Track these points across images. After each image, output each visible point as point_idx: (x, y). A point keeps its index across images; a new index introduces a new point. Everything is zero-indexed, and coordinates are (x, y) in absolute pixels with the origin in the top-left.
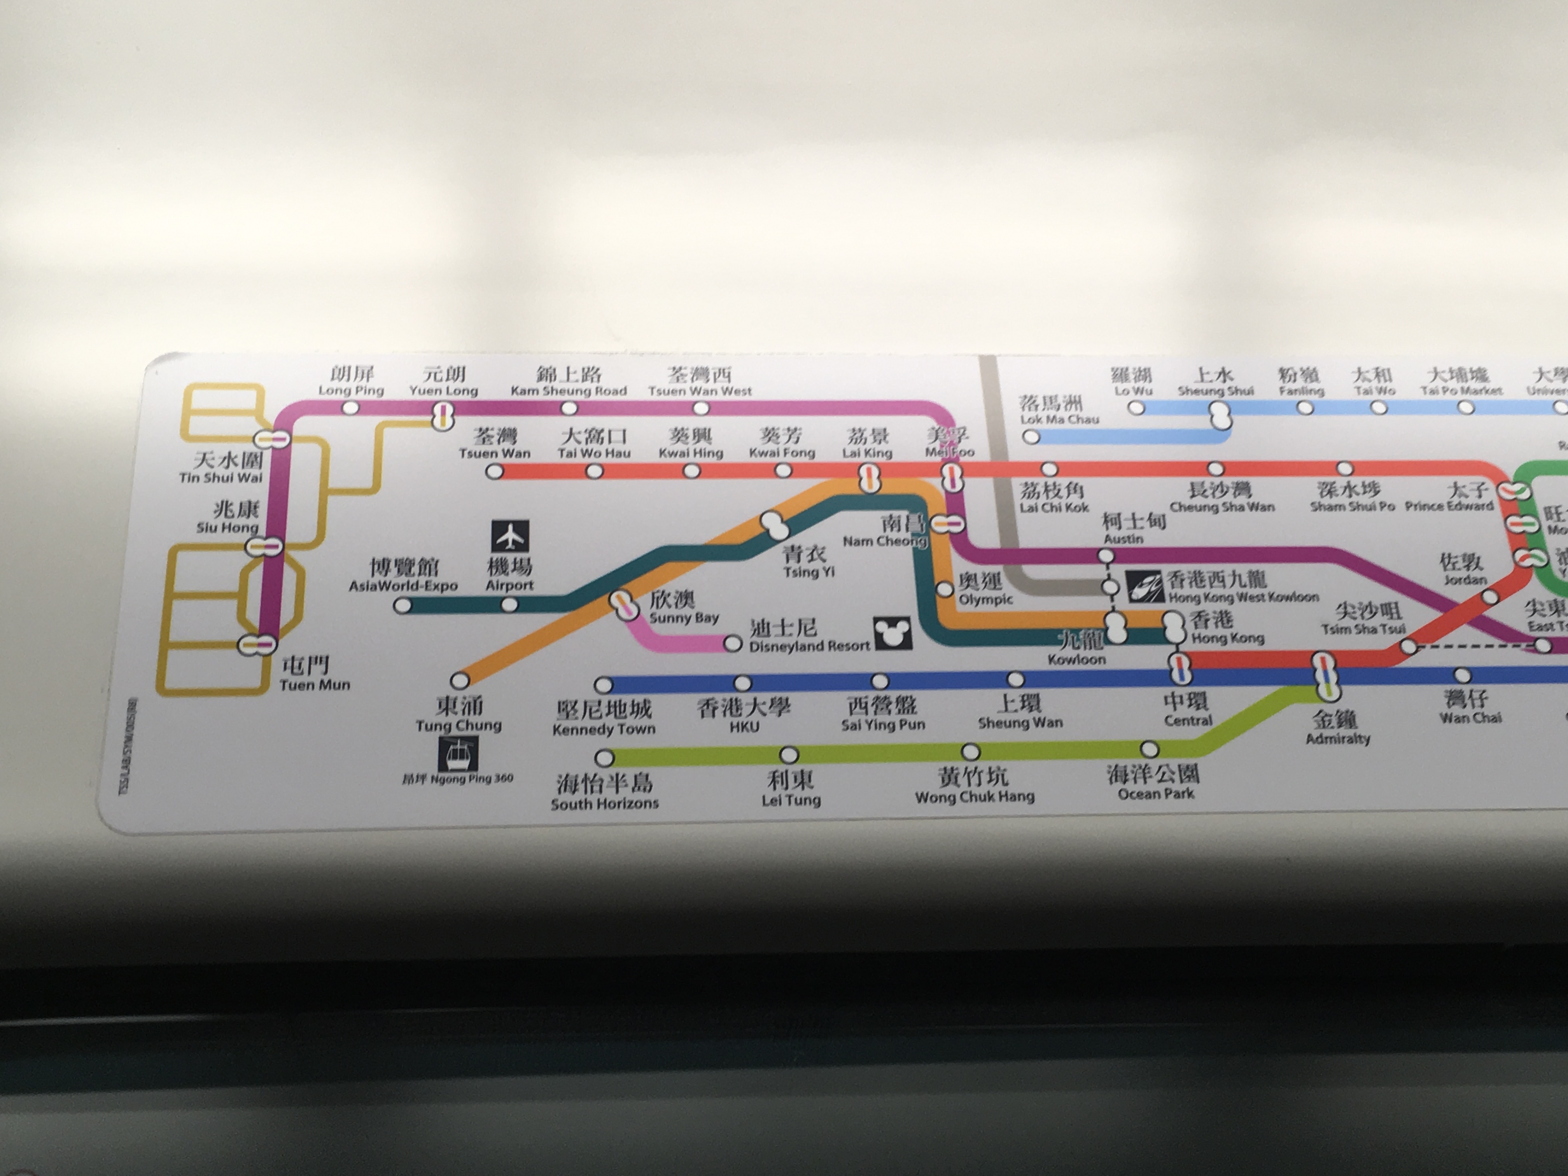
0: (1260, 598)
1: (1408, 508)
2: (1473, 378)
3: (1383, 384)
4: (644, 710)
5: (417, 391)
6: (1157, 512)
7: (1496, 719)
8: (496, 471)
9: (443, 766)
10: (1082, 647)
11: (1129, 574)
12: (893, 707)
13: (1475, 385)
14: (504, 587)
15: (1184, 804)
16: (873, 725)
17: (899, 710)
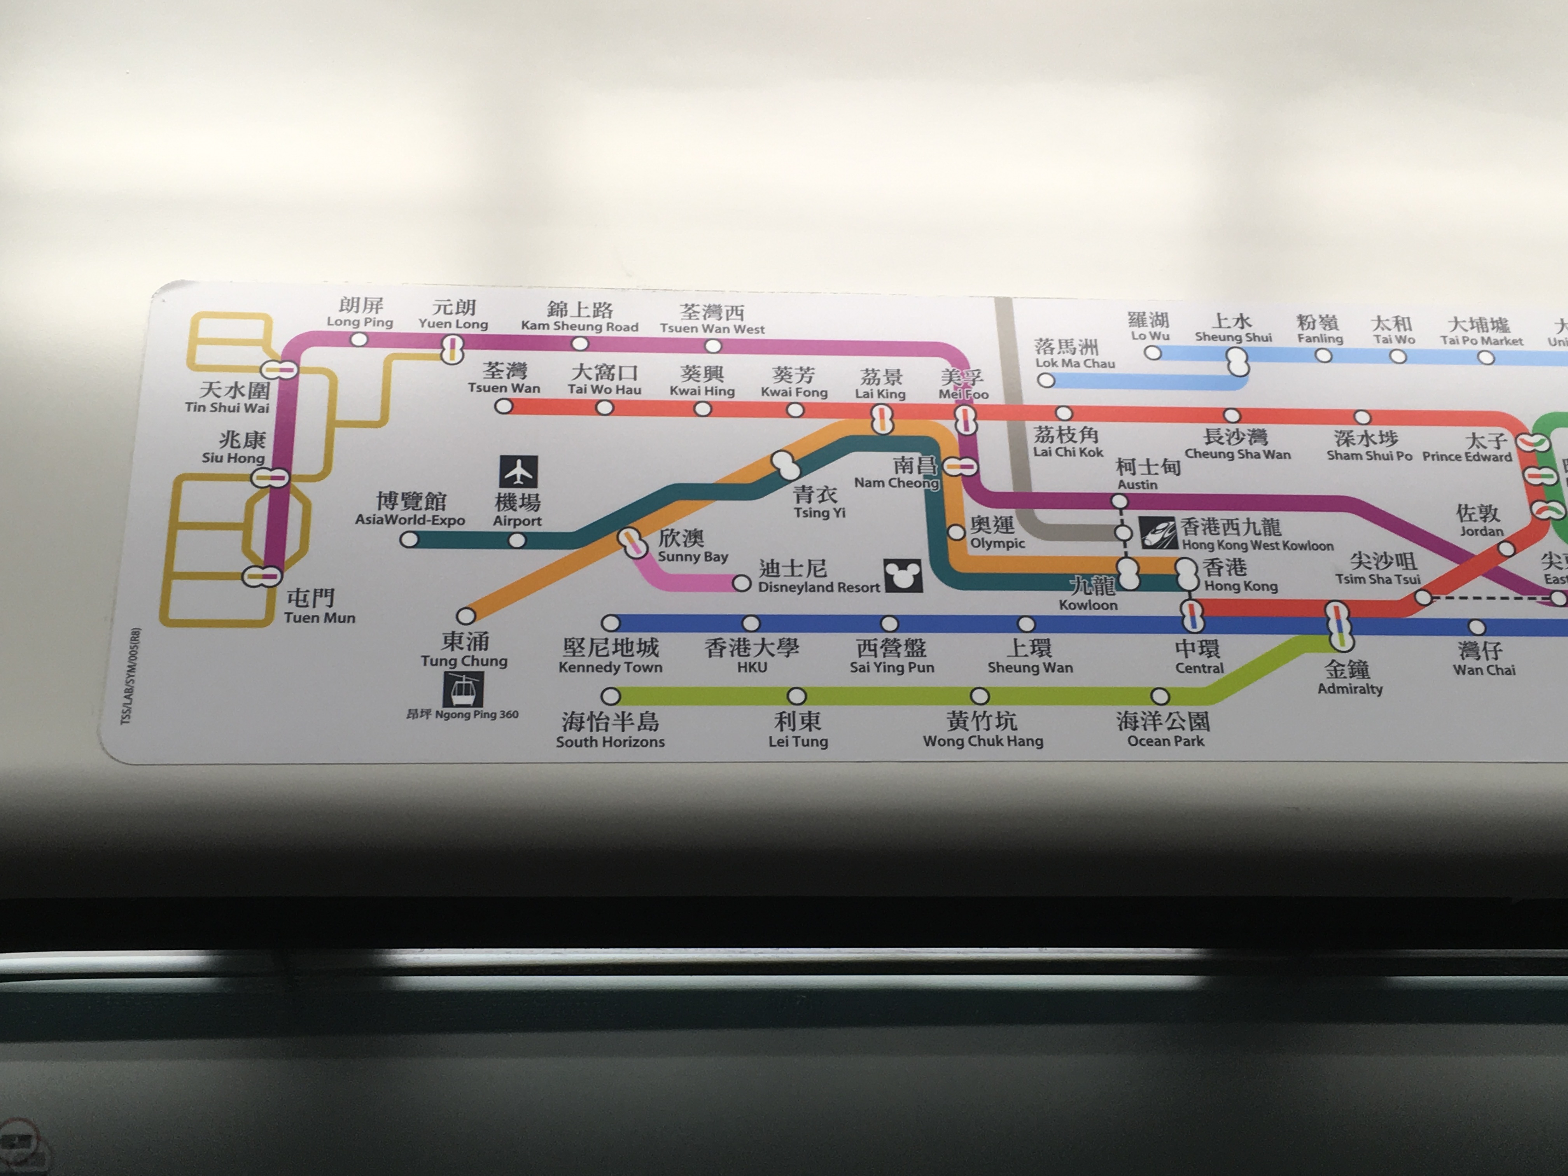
0: (1274, 546)
1: (1425, 458)
2: (1493, 329)
3: (1403, 333)
4: (651, 648)
5: (426, 324)
6: (1172, 458)
7: (1510, 672)
8: (505, 406)
9: (447, 702)
10: (1094, 592)
11: (1141, 519)
12: (902, 650)
13: (1495, 335)
14: (512, 522)
15: (1194, 752)
16: (882, 667)
17: (909, 653)
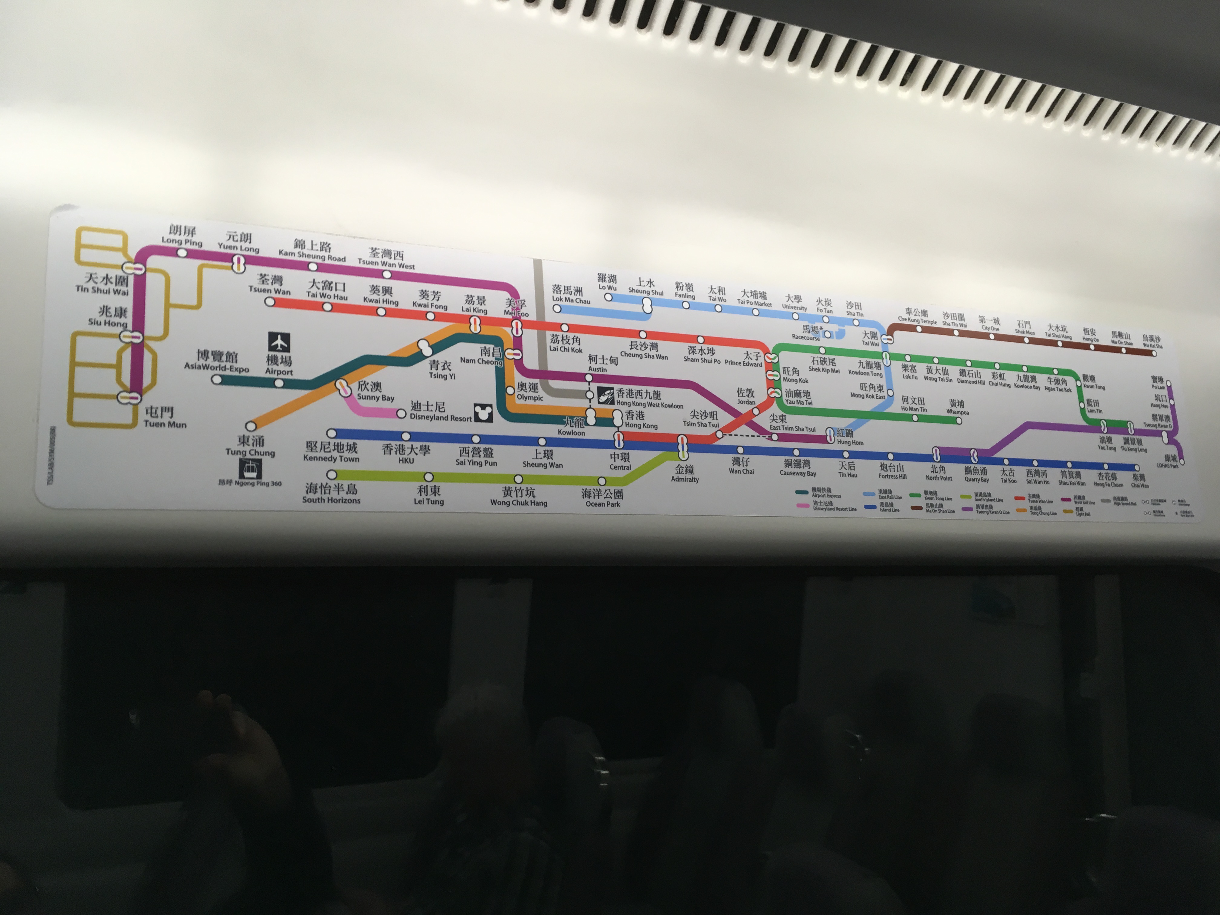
0: (657, 405)
1: (726, 362)
2: (760, 297)
3: (721, 296)
4: (353, 448)
5: (222, 246)
6: (614, 356)
7: (752, 472)
8: (271, 302)
9: (242, 476)
10: (574, 426)
11: (598, 388)
12: (481, 453)
13: (761, 300)
14: (276, 372)
15: (616, 510)
16: (471, 463)
17: (485, 455)
